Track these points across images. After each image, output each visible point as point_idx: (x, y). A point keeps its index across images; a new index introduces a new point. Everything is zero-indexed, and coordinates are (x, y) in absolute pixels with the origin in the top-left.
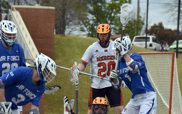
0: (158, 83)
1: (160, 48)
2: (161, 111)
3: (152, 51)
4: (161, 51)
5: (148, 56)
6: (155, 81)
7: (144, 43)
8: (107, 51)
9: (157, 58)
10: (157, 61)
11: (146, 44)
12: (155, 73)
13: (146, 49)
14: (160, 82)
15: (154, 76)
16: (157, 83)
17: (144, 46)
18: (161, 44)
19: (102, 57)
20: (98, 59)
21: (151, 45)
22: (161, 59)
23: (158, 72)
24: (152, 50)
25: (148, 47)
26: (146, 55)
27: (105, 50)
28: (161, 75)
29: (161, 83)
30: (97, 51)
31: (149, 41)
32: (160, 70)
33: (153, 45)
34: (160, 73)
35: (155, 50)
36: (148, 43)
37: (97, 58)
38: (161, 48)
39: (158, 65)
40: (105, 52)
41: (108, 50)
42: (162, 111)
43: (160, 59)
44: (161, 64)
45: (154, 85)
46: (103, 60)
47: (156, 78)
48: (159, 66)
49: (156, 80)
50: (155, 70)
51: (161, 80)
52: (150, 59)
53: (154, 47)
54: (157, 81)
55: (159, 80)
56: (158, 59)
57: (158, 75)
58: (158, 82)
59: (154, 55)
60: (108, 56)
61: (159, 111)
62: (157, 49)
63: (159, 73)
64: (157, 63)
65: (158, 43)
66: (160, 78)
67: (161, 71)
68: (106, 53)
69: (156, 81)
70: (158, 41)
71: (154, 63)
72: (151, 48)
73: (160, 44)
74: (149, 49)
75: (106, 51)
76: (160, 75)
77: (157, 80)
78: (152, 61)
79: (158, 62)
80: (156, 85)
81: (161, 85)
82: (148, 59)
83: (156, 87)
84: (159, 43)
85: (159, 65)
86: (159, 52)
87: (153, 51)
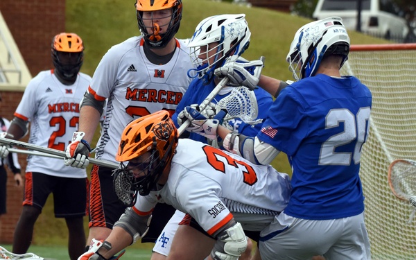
0: (396, 143)
1: (402, 29)
2: (407, 230)
3: (378, 39)
4: (407, 40)
5: (364, 56)
6: (388, 136)
7: (354, 13)
8: (163, 77)
9: (393, 62)
10: (394, 73)
11: (359, 17)
12: (385, 111)
13: (359, 35)
14: (402, 138)
15: (384, 121)
16: (393, 142)
17: (353, 23)
18: (407, 16)
19: (143, 91)
20: (131, 95)
21: (374, 22)
22: (405, 66)
23: (398, 106)
24: (378, 36)
25: (365, 27)
26: (359, 53)
27: (156, 71)
28: (407, 116)
29: (408, 143)
30: (132, 68)
31: (368, 8)
32: (402, 100)
33: (380, 22)
34: (405, 111)
35: (388, 36)
36: (366, 15)
37: (129, 90)
38: (405, 31)
39: (396, 84)
40: (155, 76)
41: (165, 74)
42: (409, 233)
43: (402, 66)
44: (407, 83)
45: (385, 150)
46: (144, 100)
47: (390, 127)
48: (401, 89)
49: (391, 132)
50: (388, 101)
51: (405, 133)
52: (370, 67)
53: (383, 28)
54: (392, 137)
55: (401, 133)
56: (398, 67)
57: (395, 117)
58: (398, 138)
59: (383, 53)
60: (162, 92)
61: (400, 233)
62: (393, 33)
63: (399, 111)
64: (393, 78)
65: (396, 14)
66: (402, 128)
67: (406, 106)
68: (159, 80)
69: (390, 137)
70: (397, 10)
71: (384, 79)
72: (373, 30)
73: (403, 17)
74: (368, 33)
75: (159, 74)
76: (403, 117)
77: (394, 132)
78: (376, 73)
79: (397, 76)
80: (389, 150)
81: (405, 148)
82: (366, 67)
83: (389, 156)
84: (401, 13)
85: (400, 84)
86: (399, 43)
87: (382, 40)
